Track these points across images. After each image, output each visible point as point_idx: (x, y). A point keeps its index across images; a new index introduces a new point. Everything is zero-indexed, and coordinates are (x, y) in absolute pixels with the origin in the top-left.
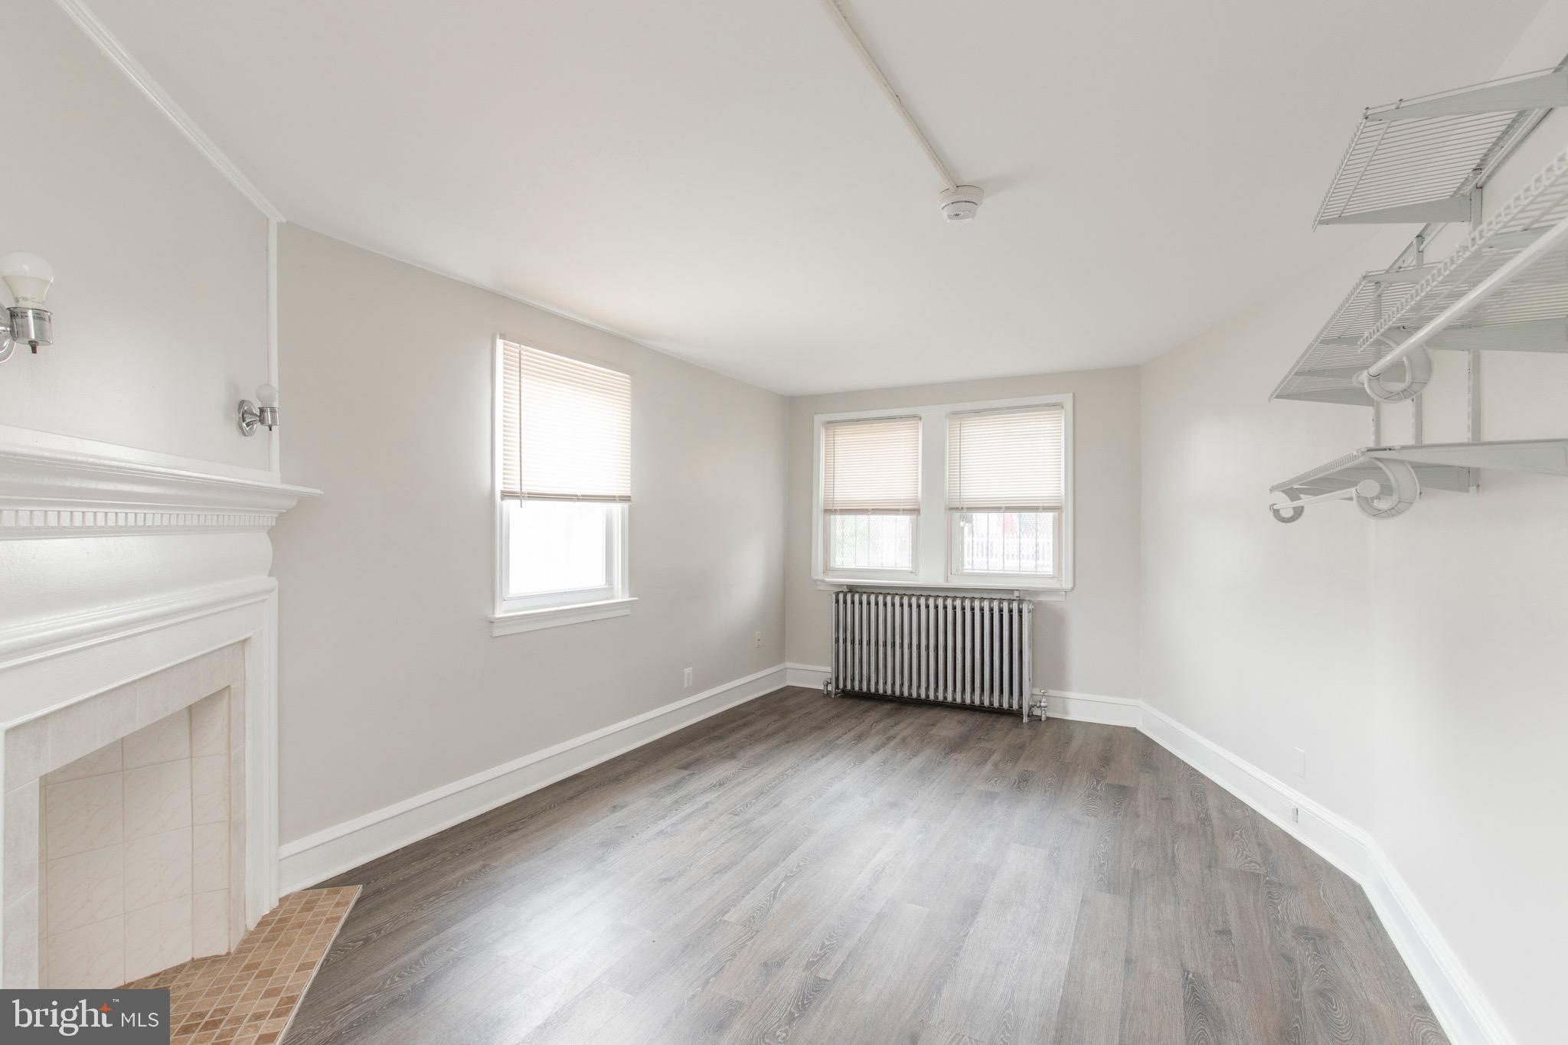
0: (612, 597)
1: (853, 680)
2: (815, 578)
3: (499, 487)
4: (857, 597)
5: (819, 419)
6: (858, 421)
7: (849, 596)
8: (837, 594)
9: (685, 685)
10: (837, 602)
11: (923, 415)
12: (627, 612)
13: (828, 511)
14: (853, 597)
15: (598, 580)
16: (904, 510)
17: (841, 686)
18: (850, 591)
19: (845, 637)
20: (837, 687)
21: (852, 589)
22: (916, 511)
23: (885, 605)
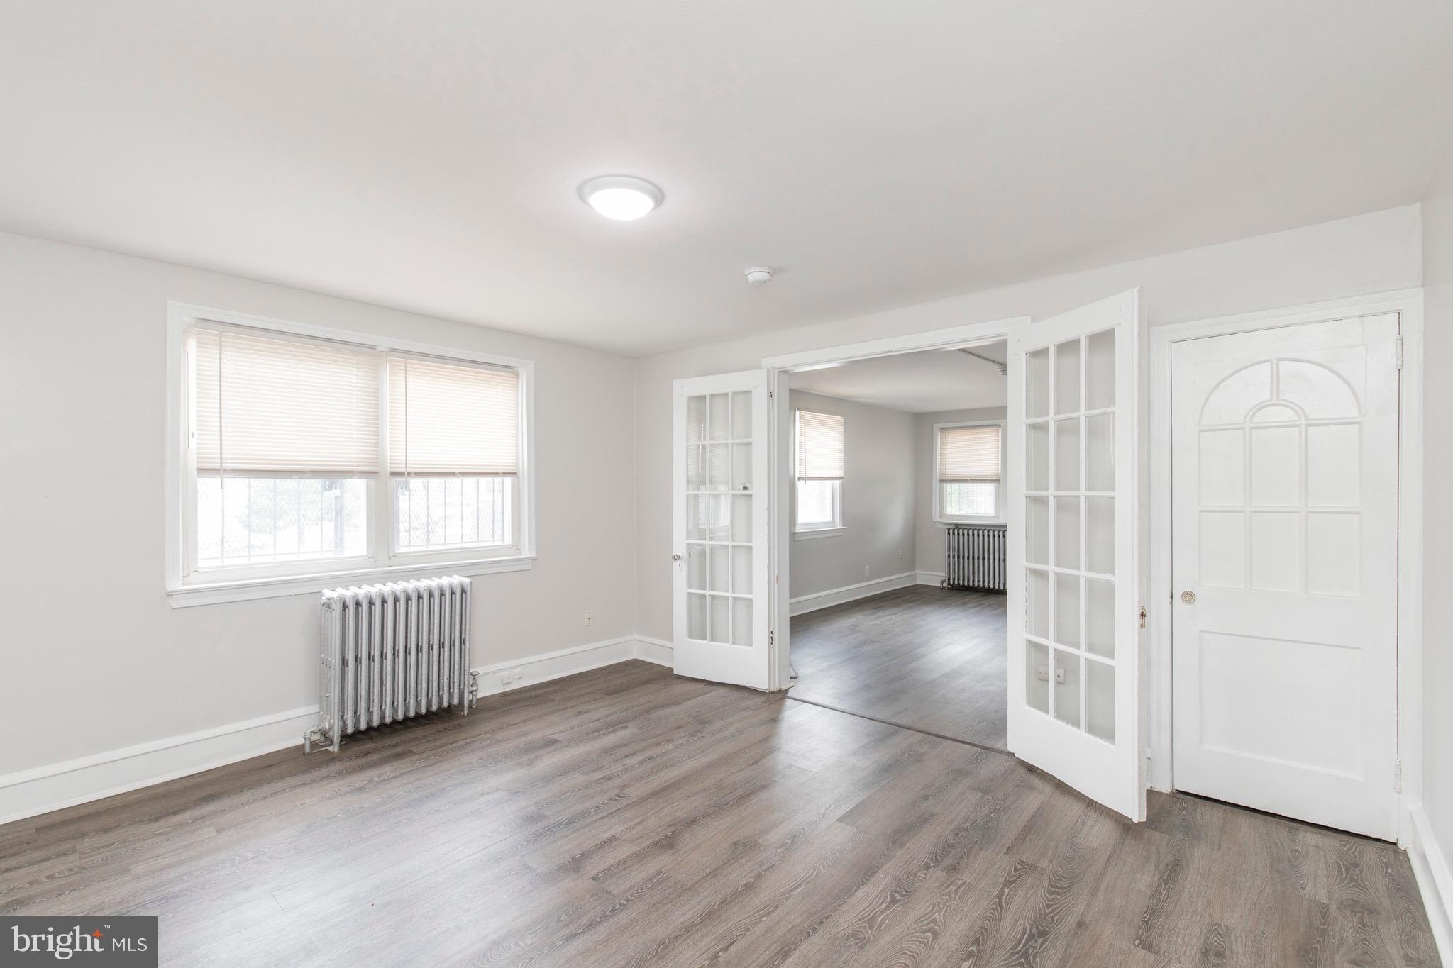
0: (835, 527)
1: (959, 580)
2: (935, 520)
3: (797, 475)
4: (961, 531)
5: (936, 427)
6: (961, 428)
7: (956, 531)
8: (949, 529)
9: (866, 575)
10: (949, 534)
11: (1002, 424)
12: (841, 534)
13: (942, 481)
14: (958, 531)
15: (828, 518)
16: (990, 480)
17: (952, 583)
18: (957, 528)
19: (954, 555)
20: (949, 584)
21: (957, 526)
22: (998, 481)
23: (978, 535)
